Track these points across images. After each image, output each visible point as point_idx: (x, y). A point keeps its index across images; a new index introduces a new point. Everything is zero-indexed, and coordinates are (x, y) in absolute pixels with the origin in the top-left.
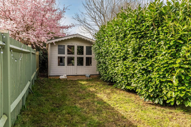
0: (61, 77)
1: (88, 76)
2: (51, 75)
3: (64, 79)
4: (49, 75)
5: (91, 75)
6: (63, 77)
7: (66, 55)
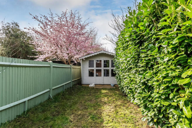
0: (90, 86)
1: (113, 85)
2: (84, 83)
3: (91, 87)
4: (82, 83)
5: (115, 85)
6: (92, 85)
7: (95, 68)
